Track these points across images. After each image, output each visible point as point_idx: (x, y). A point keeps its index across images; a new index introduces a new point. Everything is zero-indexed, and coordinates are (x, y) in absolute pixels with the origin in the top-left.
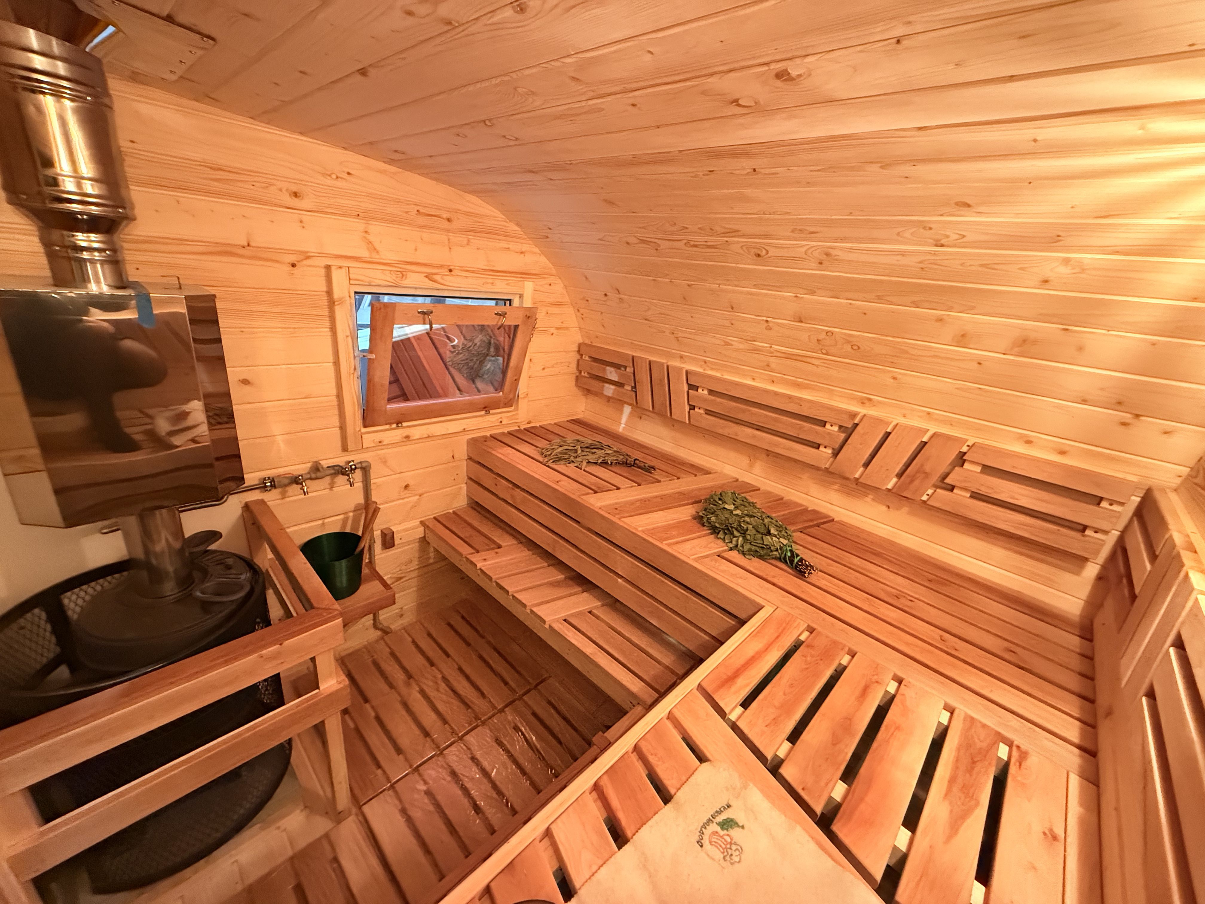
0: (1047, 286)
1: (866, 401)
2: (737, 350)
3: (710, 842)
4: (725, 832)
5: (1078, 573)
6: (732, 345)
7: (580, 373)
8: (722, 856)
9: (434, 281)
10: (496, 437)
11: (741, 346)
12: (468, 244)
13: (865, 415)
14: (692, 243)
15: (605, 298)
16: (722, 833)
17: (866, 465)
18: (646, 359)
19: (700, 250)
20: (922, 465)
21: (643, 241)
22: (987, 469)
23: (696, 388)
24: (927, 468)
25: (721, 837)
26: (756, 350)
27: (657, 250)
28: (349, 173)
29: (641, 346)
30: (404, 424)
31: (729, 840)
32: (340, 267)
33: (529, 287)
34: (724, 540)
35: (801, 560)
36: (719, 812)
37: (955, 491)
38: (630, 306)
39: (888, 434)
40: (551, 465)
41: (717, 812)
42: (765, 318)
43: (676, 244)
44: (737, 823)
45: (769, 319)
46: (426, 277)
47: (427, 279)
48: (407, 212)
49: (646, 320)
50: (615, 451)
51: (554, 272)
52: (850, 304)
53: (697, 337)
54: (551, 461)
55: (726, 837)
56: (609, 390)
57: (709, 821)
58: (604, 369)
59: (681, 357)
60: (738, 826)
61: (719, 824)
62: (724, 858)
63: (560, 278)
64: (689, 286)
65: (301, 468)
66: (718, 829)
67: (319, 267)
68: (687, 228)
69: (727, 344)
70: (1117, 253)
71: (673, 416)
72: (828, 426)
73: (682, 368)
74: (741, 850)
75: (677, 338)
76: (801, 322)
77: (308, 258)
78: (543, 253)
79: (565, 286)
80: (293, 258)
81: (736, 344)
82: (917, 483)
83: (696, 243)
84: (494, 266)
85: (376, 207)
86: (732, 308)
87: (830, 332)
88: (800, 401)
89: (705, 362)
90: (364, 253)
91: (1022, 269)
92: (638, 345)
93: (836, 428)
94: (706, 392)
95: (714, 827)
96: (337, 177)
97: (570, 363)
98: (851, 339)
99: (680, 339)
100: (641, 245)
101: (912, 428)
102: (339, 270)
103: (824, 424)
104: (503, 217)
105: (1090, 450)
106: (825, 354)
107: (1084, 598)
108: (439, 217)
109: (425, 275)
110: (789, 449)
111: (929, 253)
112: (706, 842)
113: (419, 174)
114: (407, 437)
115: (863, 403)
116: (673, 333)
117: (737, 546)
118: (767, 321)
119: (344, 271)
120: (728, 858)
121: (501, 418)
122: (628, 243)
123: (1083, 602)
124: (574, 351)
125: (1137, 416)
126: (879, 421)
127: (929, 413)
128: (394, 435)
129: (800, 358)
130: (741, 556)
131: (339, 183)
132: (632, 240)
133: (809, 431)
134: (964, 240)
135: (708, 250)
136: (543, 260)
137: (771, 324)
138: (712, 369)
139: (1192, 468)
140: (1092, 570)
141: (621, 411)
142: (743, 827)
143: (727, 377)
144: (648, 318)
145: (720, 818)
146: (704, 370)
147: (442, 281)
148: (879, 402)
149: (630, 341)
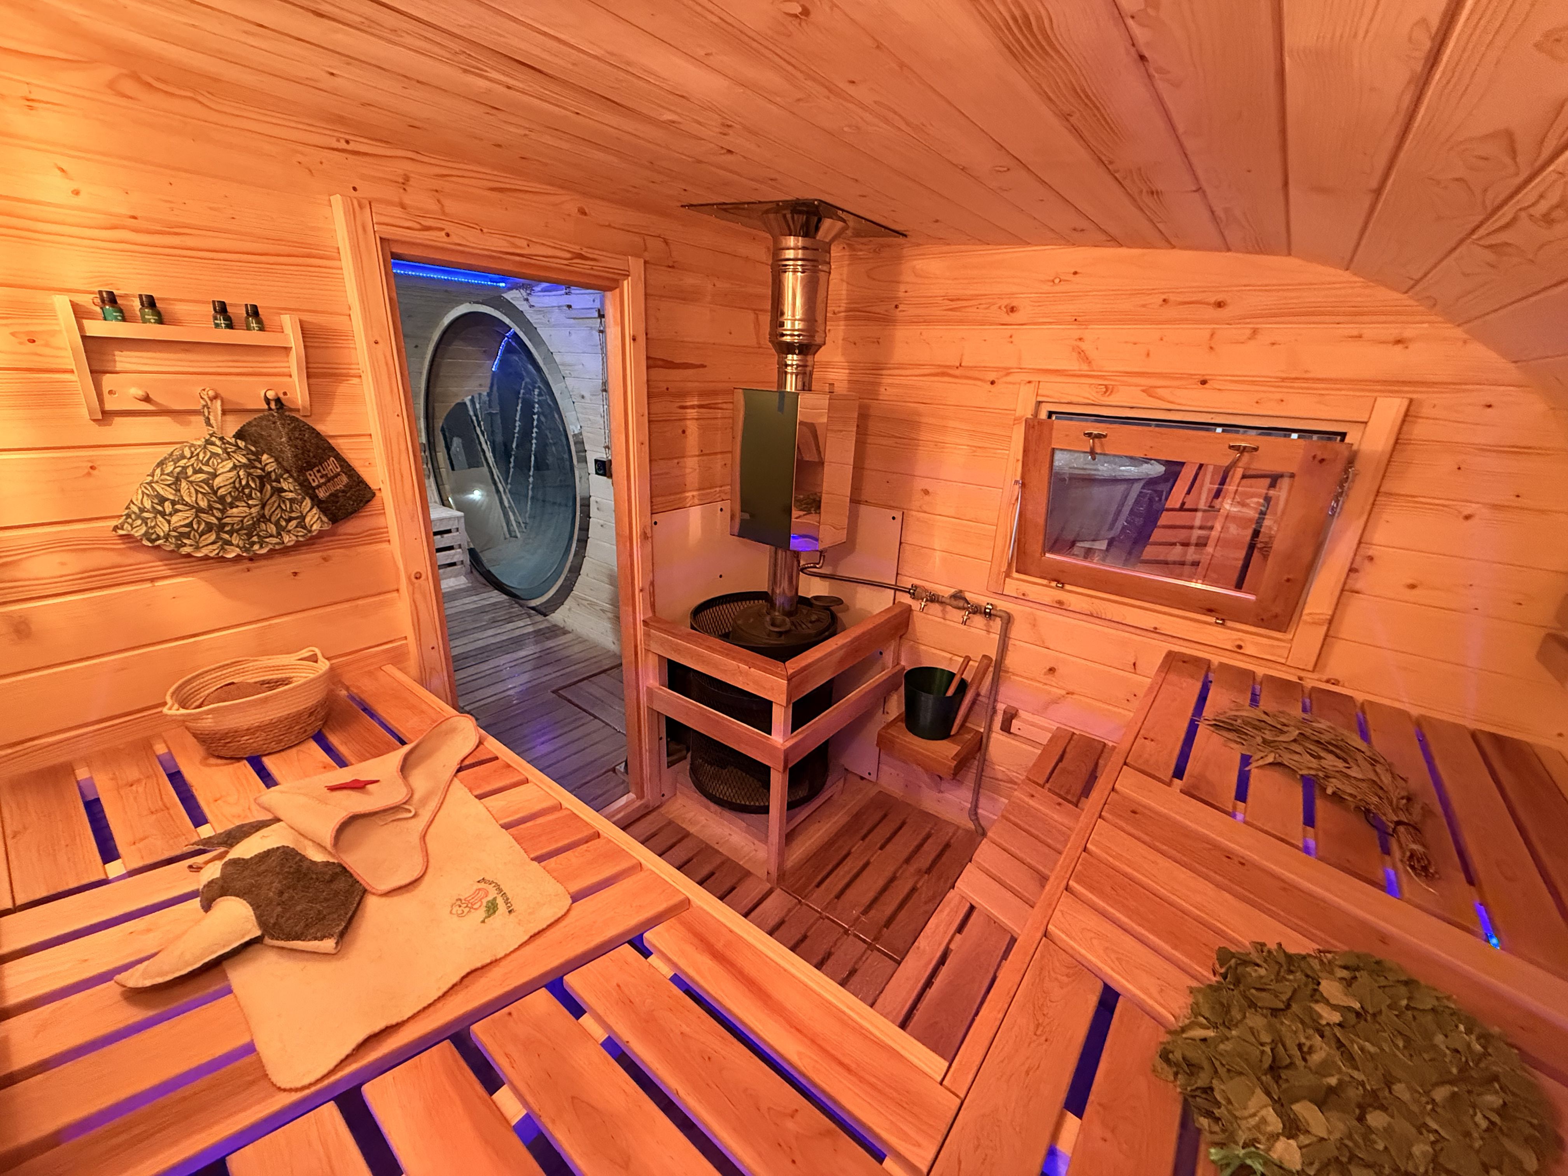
3: (480, 889)
4: (485, 904)
8: (462, 898)
16: (484, 901)
25: (480, 900)
28: (1075, 273)
30: (1067, 587)
31: (475, 907)
32: (1030, 382)
36: (507, 901)
41: (508, 899)
44: (489, 916)
46: (1143, 391)
55: (479, 904)
57: (500, 890)
60: (486, 917)
61: (495, 899)
62: (460, 900)
65: (945, 591)
66: (490, 898)
67: (1016, 383)
74: (461, 916)
77: (1008, 374)
80: (992, 376)
95: (493, 893)
96: (1060, 281)
102: (1027, 385)
108: (1203, 303)
112: (482, 885)
114: (1060, 603)
119: (1032, 386)
120: (459, 903)
121: (1241, 640)
128: (1048, 593)
131: (1060, 287)
142: (483, 922)
145: (500, 901)
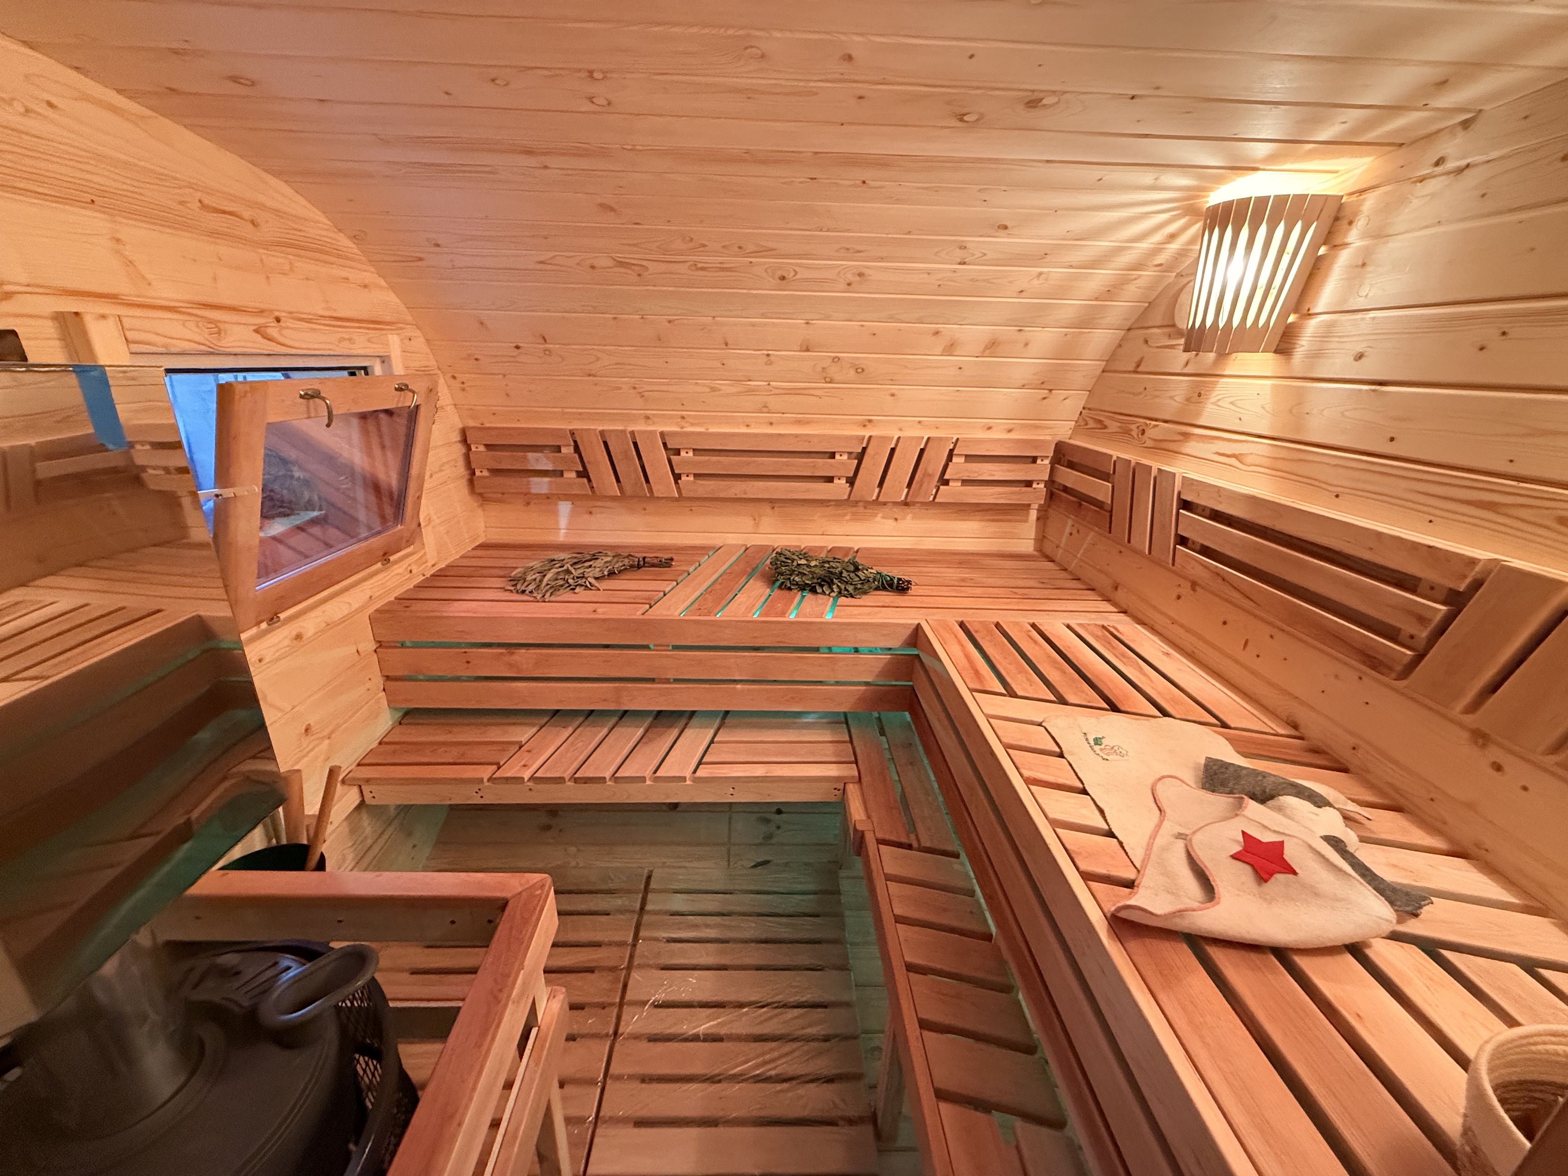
0: (1023, 295)
1: (867, 423)
2: (728, 395)
4: (1103, 745)
5: (1026, 521)
6: (720, 390)
7: (474, 473)
8: (1119, 756)
9: (269, 340)
10: (406, 597)
11: (733, 390)
12: (291, 270)
13: (870, 437)
14: (699, 265)
15: (516, 352)
16: (1102, 747)
17: (881, 484)
18: (595, 430)
19: (710, 274)
20: (926, 470)
21: (621, 264)
22: (969, 458)
23: (677, 452)
24: (930, 471)
25: (1105, 749)
26: (751, 391)
27: (639, 275)
28: (50, 105)
29: (580, 414)
30: (282, 616)
32: (103, 317)
33: (394, 344)
34: (824, 593)
35: (899, 579)
36: (1087, 740)
37: (950, 484)
38: (563, 359)
39: (893, 450)
40: (552, 598)
42: (766, 352)
43: (673, 267)
45: (770, 352)
46: (256, 331)
47: (258, 337)
48: (182, 203)
49: (590, 375)
50: (614, 557)
51: (409, 318)
52: (862, 326)
53: (671, 388)
54: (548, 594)
55: (1107, 747)
56: (540, 485)
57: (1091, 747)
58: (525, 458)
59: (647, 418)
60: (1102, 738)
61: (1096, 744)
63: (419, 328)
64: (670, 322)
66: (1099, 747)
67: (40, 317)
68: (704, 246)
69: (713, 389)
70: (1071, 267)
71: (656, 495)
72: (837, 456)
73: (655, 431)
74: (1119, 747)
75: (640, 393)
76: (808, 350)
78: (392, 287)
79: (427, 340)
81: (727, 388)
82: (925, 485)
83: (704, 265)
84: (335, 310)
85: (119, 185)
86: (727, 344)
87: (836, 357)
88: (807, 438)
89: (683, 418)
90: (122, 286)
91: (1010, 282)
92: (574, 413)
93: (845, 457)
94: (691, 454)
96: (27, 111)
97: (455, 460)
98: (857, 363)
99: (646, 394)
100: (616, 270)
101: (912, 438)
102: (102, 323)
103: (832, 455)
104: (328, 222)
105: (1027, 424)
106: (829, 383)
107: (1033, 536)
108: (237, 216)
109: (255, 327)
110: (807, 490)
111: (949, 270)
113: (185, 126)
114: (299, 637)
115: (865, 426)
116: (635, 388)
117: (840, 593)
118: (768, 355)
119: (111, 323)
121: (409, 565)
122: (593, 267)
123: (1033, 541)
124: (456, 442)
125: (1051, 390)
126: (884, 439)
127: (920, 422)
129: (800, 392)
130: (850, 599)
131: (31, 124)
132: (603, 261)
133: (823, 467)
134: (985, 258)
135: (721, 274)
136: (392, 298)
137: (772, 358)
138: (692, 425)
139: (1076, 422)
140: (1033, 514)
141: (555, 513)
143: (712, 430)
144: (593, 372)
145: (1092, 742)
146: (682, 428)
147: (281, 339)
148: (879, 421)
149: (560, 410)
